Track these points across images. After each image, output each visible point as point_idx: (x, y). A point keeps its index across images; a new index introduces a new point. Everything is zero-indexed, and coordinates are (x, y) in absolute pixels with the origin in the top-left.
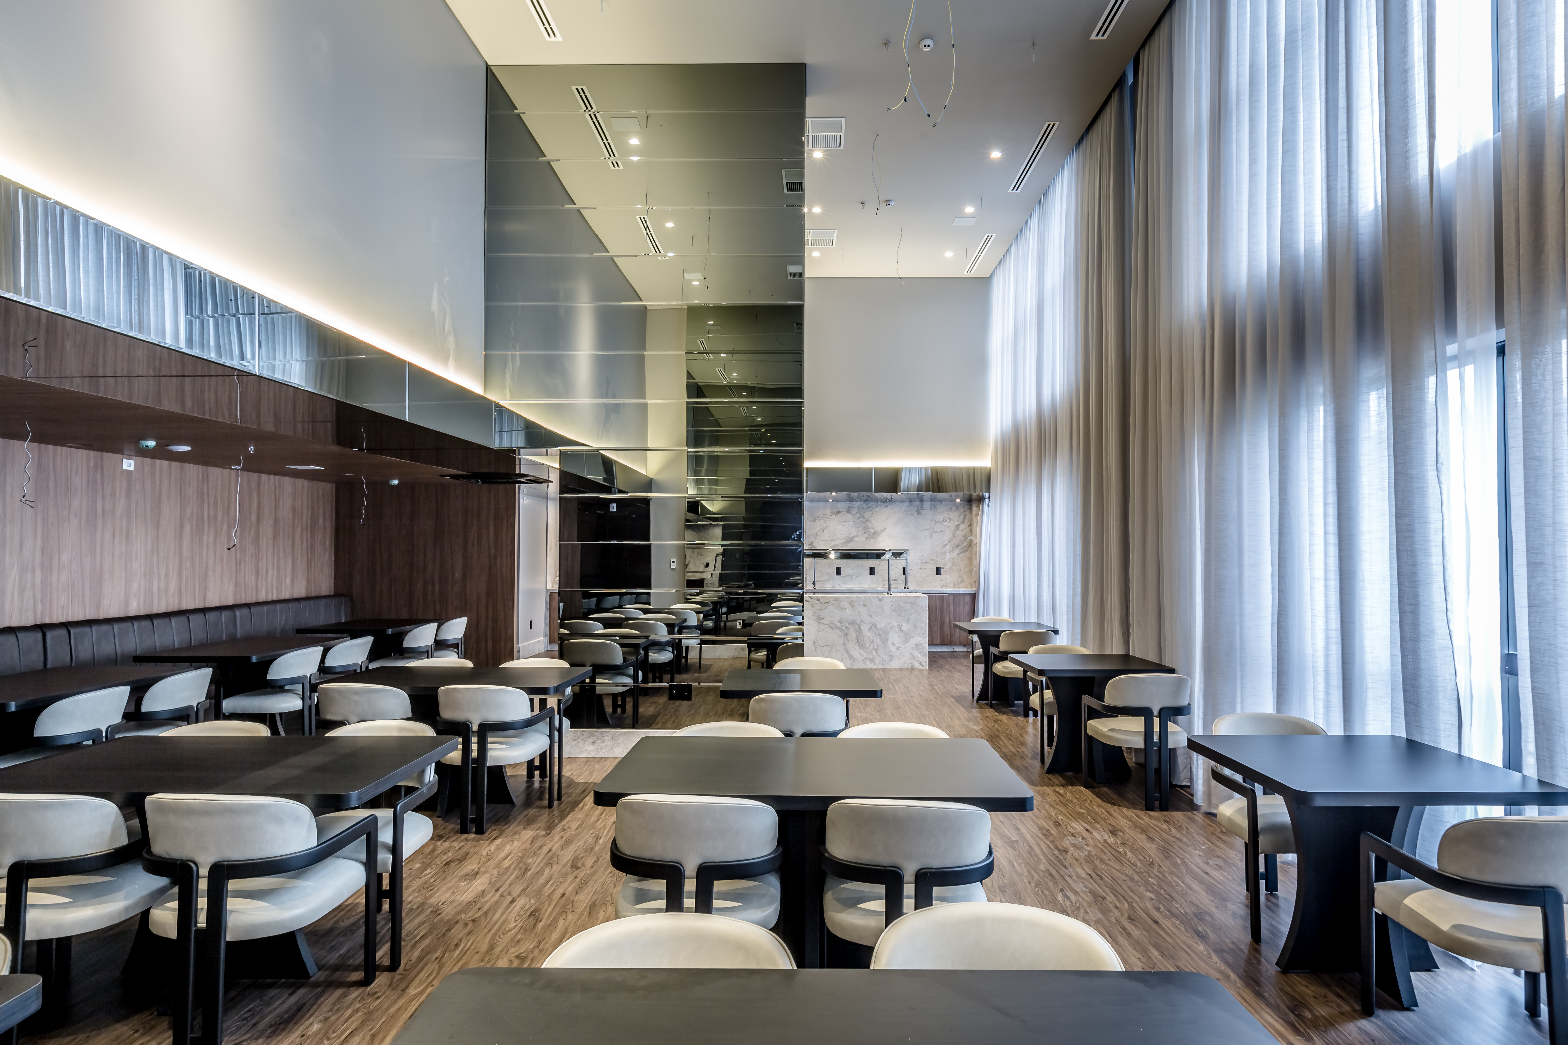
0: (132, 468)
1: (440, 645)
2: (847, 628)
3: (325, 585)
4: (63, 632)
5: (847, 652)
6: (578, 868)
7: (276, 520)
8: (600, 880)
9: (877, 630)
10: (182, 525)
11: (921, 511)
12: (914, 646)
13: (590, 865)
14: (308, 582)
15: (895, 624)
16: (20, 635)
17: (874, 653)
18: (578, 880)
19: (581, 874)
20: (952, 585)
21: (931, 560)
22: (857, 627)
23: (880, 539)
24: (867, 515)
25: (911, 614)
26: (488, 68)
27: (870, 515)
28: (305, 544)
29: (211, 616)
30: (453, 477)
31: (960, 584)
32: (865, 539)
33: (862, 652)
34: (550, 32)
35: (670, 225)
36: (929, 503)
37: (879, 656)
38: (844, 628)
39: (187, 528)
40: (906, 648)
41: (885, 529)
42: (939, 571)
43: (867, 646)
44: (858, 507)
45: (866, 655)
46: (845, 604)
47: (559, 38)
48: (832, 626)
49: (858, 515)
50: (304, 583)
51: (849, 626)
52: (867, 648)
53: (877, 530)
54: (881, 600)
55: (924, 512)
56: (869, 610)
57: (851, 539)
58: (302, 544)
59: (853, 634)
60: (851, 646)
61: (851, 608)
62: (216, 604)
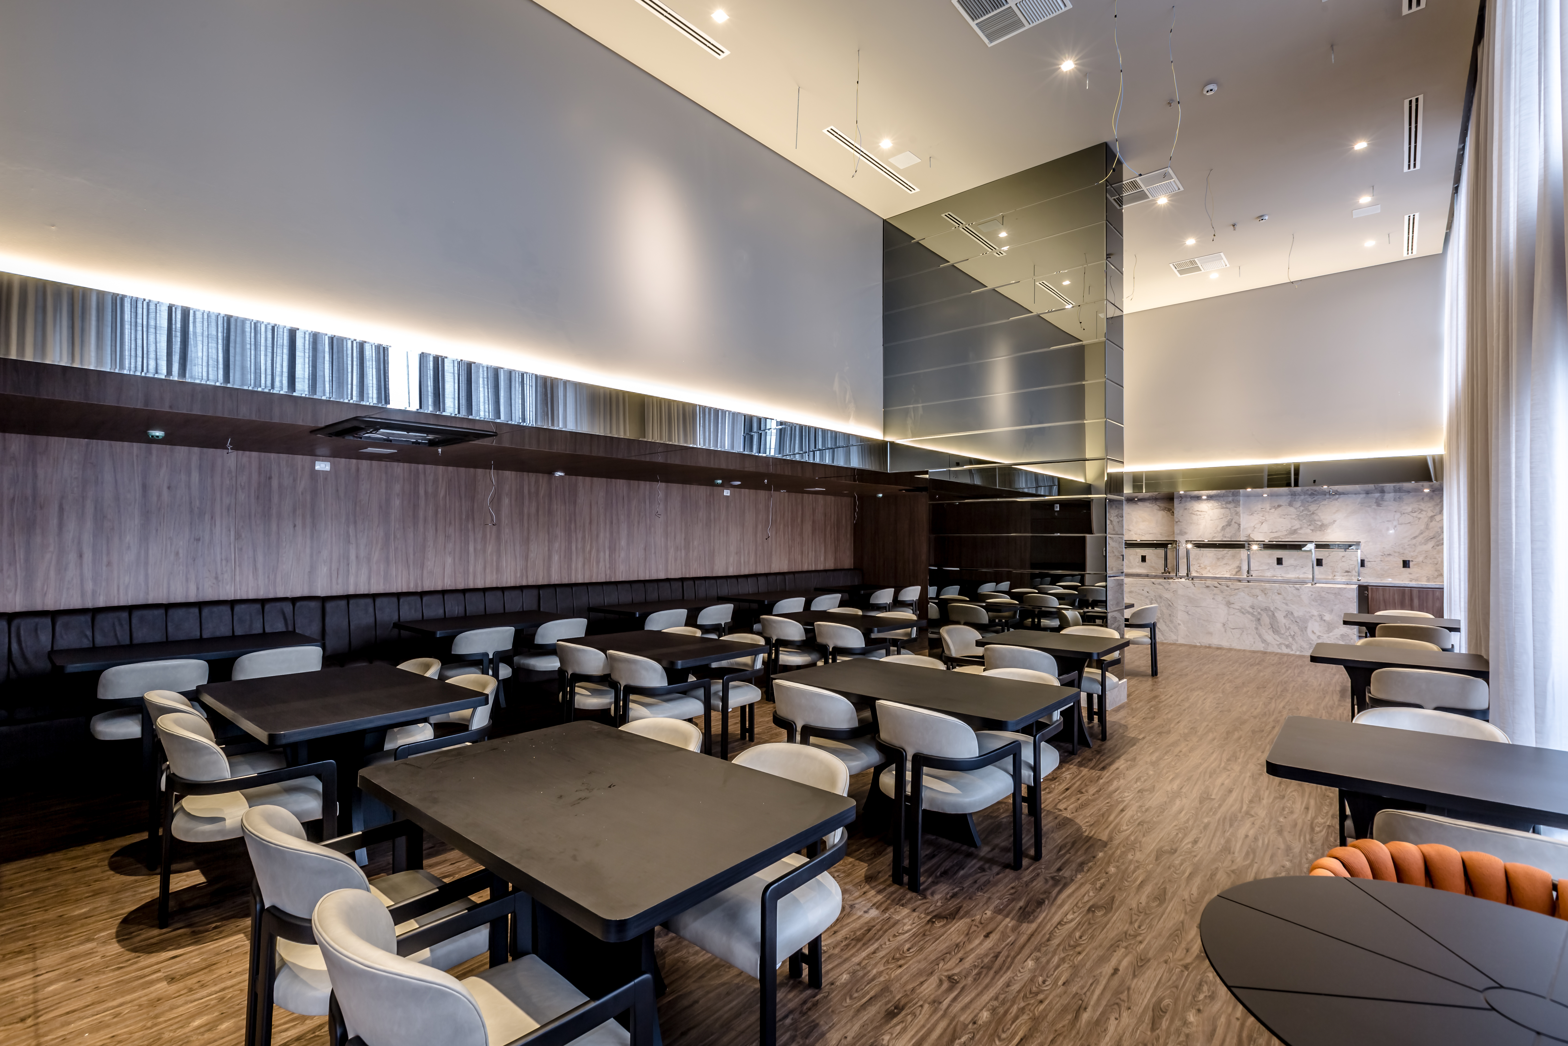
0: (729, 495)
1: (897, 604)
2: (1259, 613)
3: (847, 562)
4: (692, 582)
5: (1260, 636)
6: (1082, 793)
7: (814, 522)
8: (1098, 807)
9: (1294, 617)
10: (756, 526)
11: (1381, 502)
12: (1339, 636)
13: (1092, 792)
14: (835, 559)
15: (1316, 613)
16: (672, 583)
17: (1290, 639)
18: (1080, 802)
19: (1084, 798)
20: (1425, 579)
21: (1395, 552)
22: (1270, 613)
23: (1329, 531)
24: (1313, 508)
25: (1335, 605)
26: (885, 221)
27: (1315, 508)
28: (833, 536)
29: (770, 578)
30: (906, 490)
31: (1436, 578)
32: (1311, 531)
33: (1277, 637)
34: (910, 188)
35: (1066, 283)
36: (1392, 495)
37: (1296, 643)
38: (1255, 613)
39: (760, 527)
40: (1328, 637)
41: (1335, 521)
42: (1406, 564)
43: (1282, 632)
44: (1302, 501)
45: (1281, 641)
46: (1258, 592)
47: (917, 190)
48: (1242, 611)
49: (1302, 508)
50: (833, 561)
51: (1262, 612)
52: (1283, 634)
53: (1325, 522)
54: (1298, 589)
55: (1385, 503)
56: (1284, 599)
57: (1294, 532)
58: (831, 535)
59: (1266, 620)
60: (1264, 631)
61: (1263, 595)
62: (777, 571)
